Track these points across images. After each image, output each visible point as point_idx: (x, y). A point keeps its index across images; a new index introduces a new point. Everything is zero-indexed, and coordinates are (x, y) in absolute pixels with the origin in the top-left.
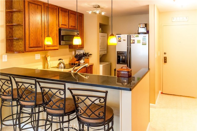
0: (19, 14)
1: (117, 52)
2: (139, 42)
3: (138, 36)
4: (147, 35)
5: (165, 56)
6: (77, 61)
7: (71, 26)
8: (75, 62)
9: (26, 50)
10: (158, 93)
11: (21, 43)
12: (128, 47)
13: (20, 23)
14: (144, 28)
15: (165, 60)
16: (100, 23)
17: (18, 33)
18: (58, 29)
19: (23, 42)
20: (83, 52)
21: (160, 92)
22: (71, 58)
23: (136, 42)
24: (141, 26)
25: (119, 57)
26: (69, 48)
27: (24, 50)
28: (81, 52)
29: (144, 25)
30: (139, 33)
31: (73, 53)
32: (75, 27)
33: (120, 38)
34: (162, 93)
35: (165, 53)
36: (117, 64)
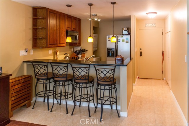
0: (43, 20)
1: (108, 48)
2: (123, 41)
3: (123, 37)
4: (129, 36)
5: (141, 51)
6: (76, 55)
7: (73, 28)
8: (75, 56)
9: (48, 47)
10: (136, 78)
11: (44, 41)
12: (115, 45)
13: (44, 27)
14: (127, 31)
15: (141, 54)
16: (93, 27)
17: (41, 34)
18: (65, 31)
19: (46, 40)
20: (80, 49)
21: (137, 77)
22: (71, 54)
23: (121, 41)
24: (125, 30)
25: (108, 52)
26: (70, 46)
27: (46, 46)
28: (79, 49)
29: (127, 29)
30: (123, 35)
31: (72, 49)
32: (76, 29)
33: (109, 38)
34: (139, 78)
35: (141, 49)
36: (108, 57)
